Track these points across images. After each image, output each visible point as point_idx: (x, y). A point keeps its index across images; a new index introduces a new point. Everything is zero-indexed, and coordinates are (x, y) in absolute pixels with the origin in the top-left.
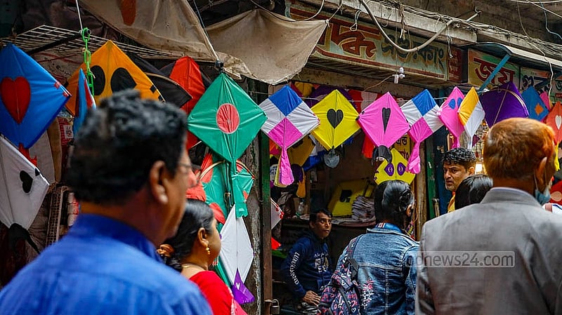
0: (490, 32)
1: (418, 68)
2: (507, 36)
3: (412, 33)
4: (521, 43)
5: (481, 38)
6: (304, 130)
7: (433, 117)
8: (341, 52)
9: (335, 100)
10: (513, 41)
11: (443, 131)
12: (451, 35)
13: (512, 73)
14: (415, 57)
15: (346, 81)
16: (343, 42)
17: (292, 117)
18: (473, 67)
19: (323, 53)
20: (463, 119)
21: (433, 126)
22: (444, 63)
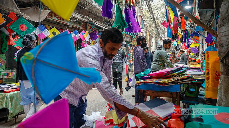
0: (92, 20)
1: (75, 25)
2: (96, 22)
3: (73, 17)
4: (99, 23)
5: (89, 21)
6: (46, 36)
7: (78, 36)
8: (56, 19)
9: (55, 30)
10: (97, 23)
11: (80, 39)
12: (83, 19)
13: (97, 30)
14: (74, 23)
15: (58, 27)
16: (57, 17)
17: (43, 32)
18: (88, 27)
19: (52, 19)
20: (85, 38)
21: (78, 38)
22: (82, 25)
